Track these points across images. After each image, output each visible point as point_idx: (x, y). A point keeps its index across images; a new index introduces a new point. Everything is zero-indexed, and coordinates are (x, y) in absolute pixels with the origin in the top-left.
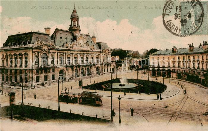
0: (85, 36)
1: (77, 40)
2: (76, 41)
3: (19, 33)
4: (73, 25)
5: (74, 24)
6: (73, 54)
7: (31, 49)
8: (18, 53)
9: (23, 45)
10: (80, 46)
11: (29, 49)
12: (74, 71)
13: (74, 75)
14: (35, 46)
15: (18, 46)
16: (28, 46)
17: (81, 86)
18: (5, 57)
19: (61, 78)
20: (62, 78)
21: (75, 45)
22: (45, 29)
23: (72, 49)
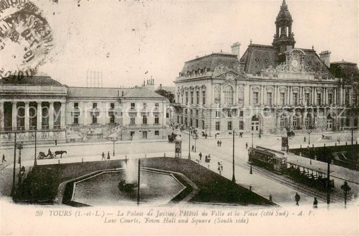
0: (303, 52)
1: (287, 61)
2: (284, 63)
3: (197, 56)
4: (280, 35)
5: (282, 32)
6: (279, 88)
7: (210, 79)
8: (194, 86)
9: (201, 74)
10: (293, 72)
11: (208, 79)
12: (279, 118)
13: (279, 126)
14: (215, 74)
15: (195, 75)
16: (206, 76)
17: (286, 148)
18: (180, 91)
19: (255, 128)
20: (257, 129)
21: (281, 71)
22: (232, 47)
23: (276, 78)
